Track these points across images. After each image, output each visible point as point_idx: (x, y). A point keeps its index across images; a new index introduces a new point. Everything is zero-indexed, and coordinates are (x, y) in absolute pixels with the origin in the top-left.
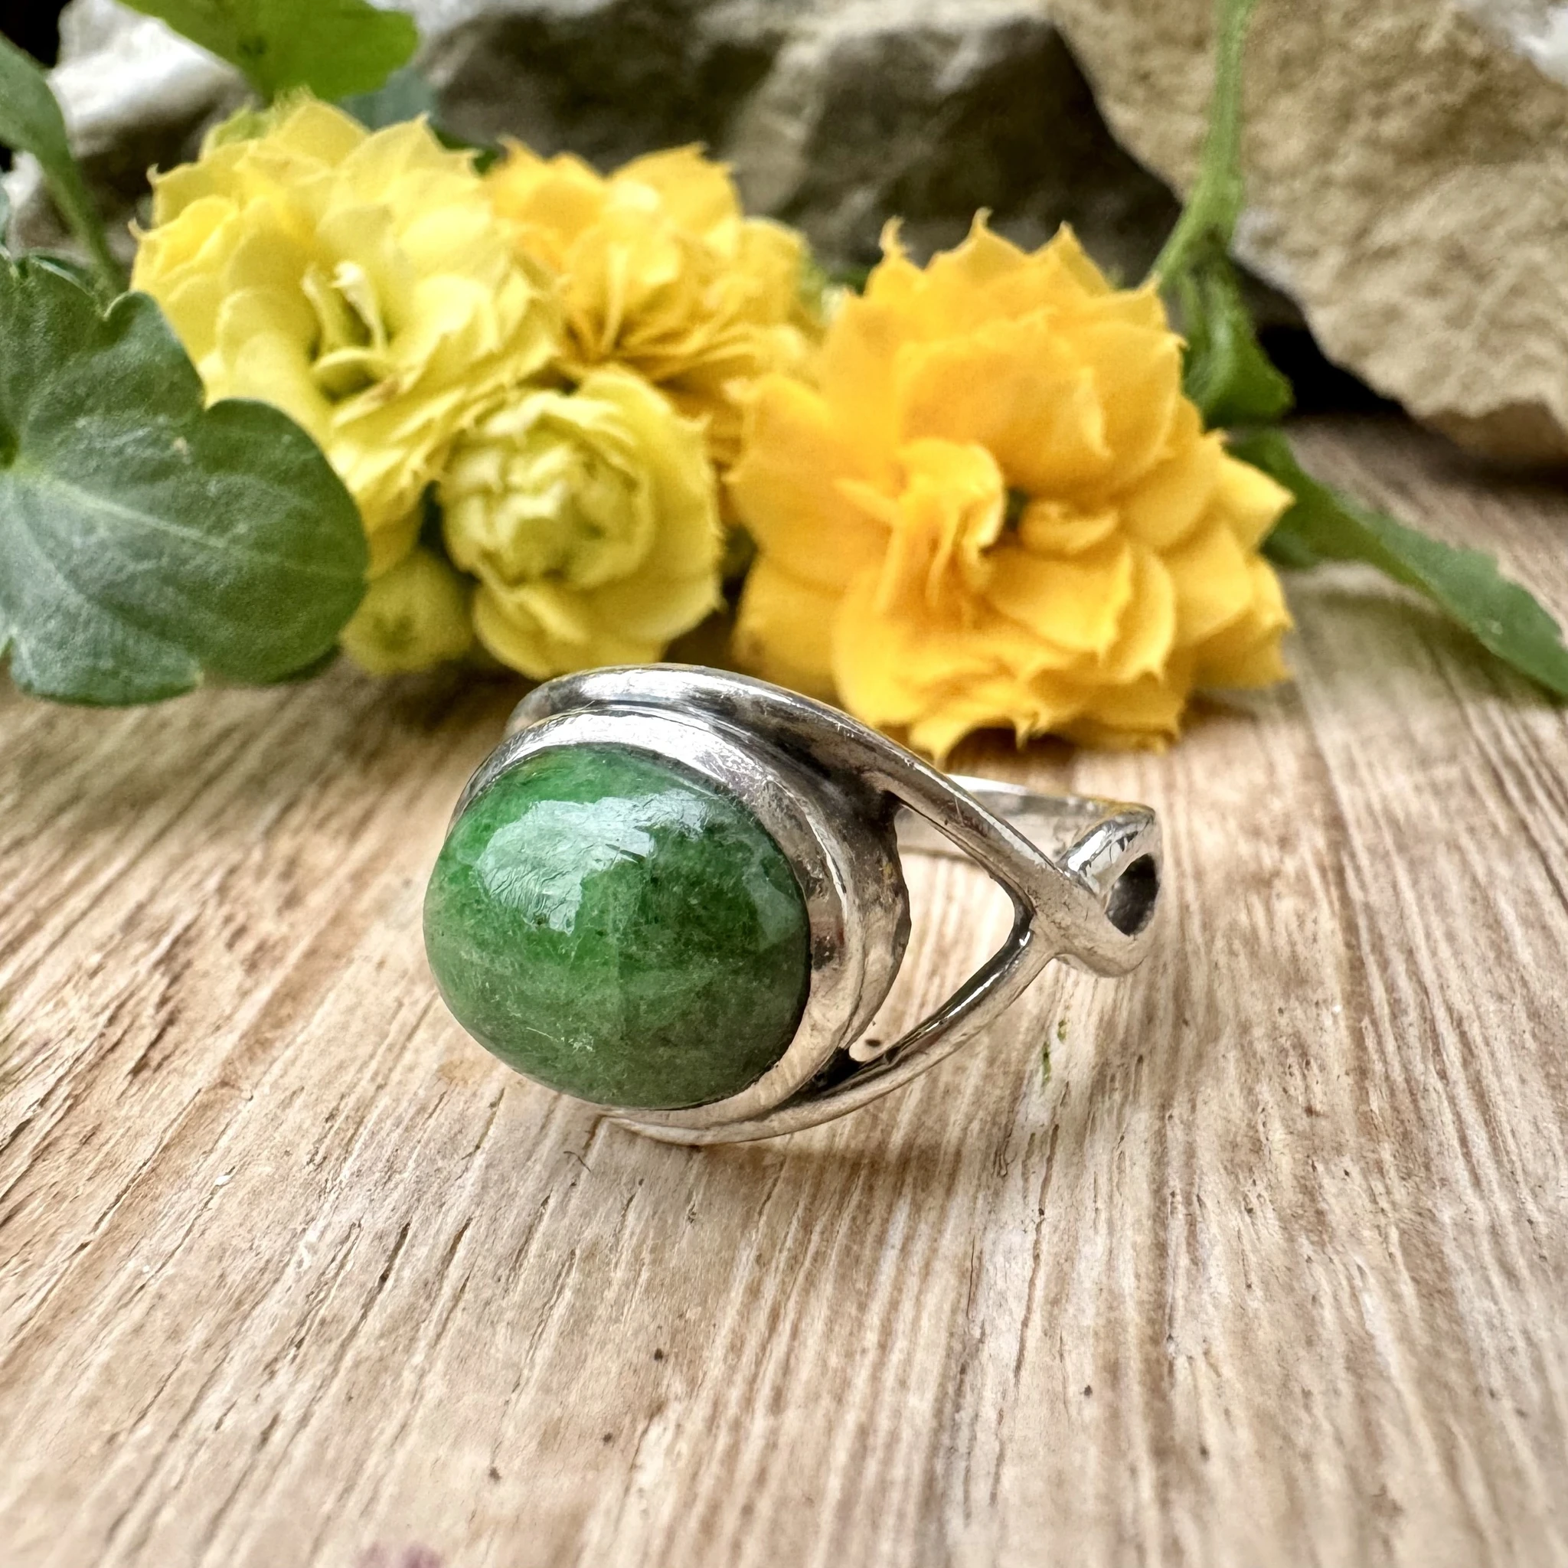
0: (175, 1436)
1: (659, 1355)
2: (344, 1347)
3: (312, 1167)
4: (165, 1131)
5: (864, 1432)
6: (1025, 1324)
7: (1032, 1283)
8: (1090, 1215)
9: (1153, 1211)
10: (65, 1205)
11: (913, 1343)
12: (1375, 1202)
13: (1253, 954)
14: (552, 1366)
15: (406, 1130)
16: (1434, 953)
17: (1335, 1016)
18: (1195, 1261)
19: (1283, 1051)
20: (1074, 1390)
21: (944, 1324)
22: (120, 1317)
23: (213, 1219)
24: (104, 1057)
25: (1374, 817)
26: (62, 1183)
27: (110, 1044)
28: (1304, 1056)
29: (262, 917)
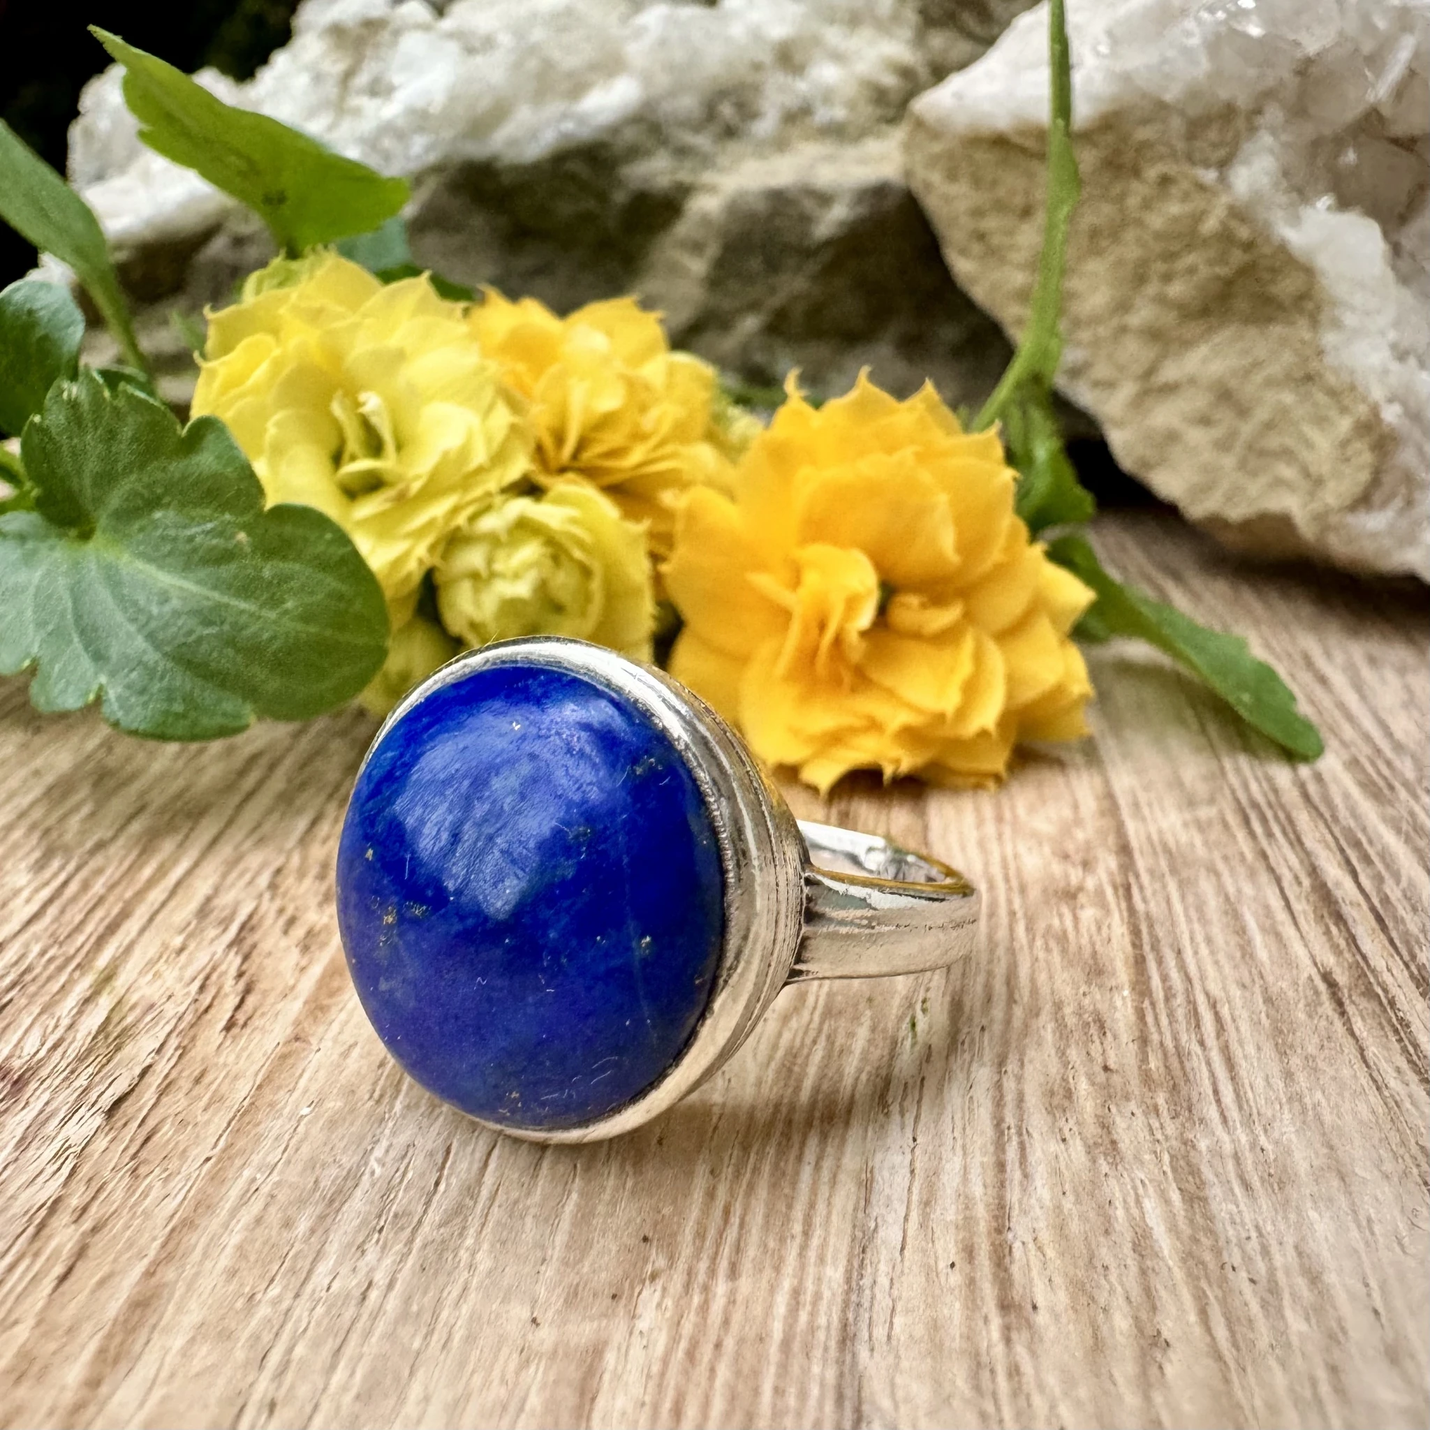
0: (297, 1296)
1: (645, 1239)
2: (415, 1231)
3: (372, 1102)
4: (256, 1074)
5: (796, 1293)
6: (906, 1219)
7: (909, 1189)
8: (949, 1142)
9: (995, 1139)
10: (190, 1127)
11: (827, 1231)
12: (1153, 1134)
13: (1064, 951)
14: (568, 1247)
16: (1196, 953)
17: (1124, 998)
18: (1026, 1175)
19: (1085, 1024)
20: (943, 1265)
21: (849, 1217)
22: (244, 1211)
23: (301, 1141)
24: (199, 1018)
25: (1153, 846)
26: (184, 1113)
27: (204, 1008)
28: (1102, 1028)
29: (307, 909)
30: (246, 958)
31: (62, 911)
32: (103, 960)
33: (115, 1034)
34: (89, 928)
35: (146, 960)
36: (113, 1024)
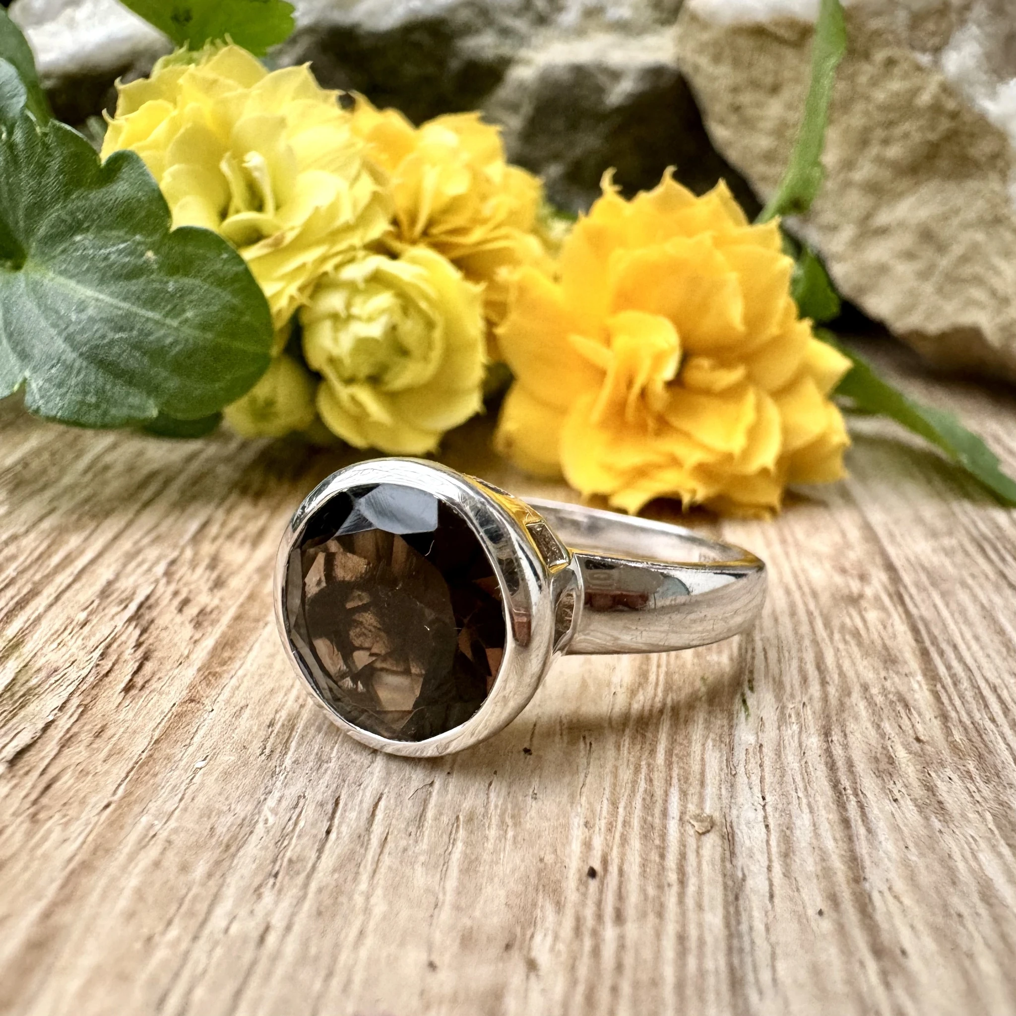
0: (195, 938)
2: (309, 877)
3: (263, 757)
4: (154, 730)
5: (682, 938)
6: (769, 868)
7: (768, 842)
8: (795, 801)
9: (835, 798)
10: (90, 777)
11: (700, 880)
12: (972, 796)
13: (860, 644)
14: (458, 892)
16: (969, 648)
17: (918, 682)
18: (869, 831)
19: (892, 702)
20: (811, 912)
21: (718, 869)
22: (142, 854)
23: (198, 790)
24: (101, 680)
25: (912, 565)
26: (85, 763)
27: (104, 672)
28: (907, 706)
29: (199, 593)
30: (144, 631)
32: (11, 630)
33: (21, 693)
35: (52, 631)
36: (19, 684)
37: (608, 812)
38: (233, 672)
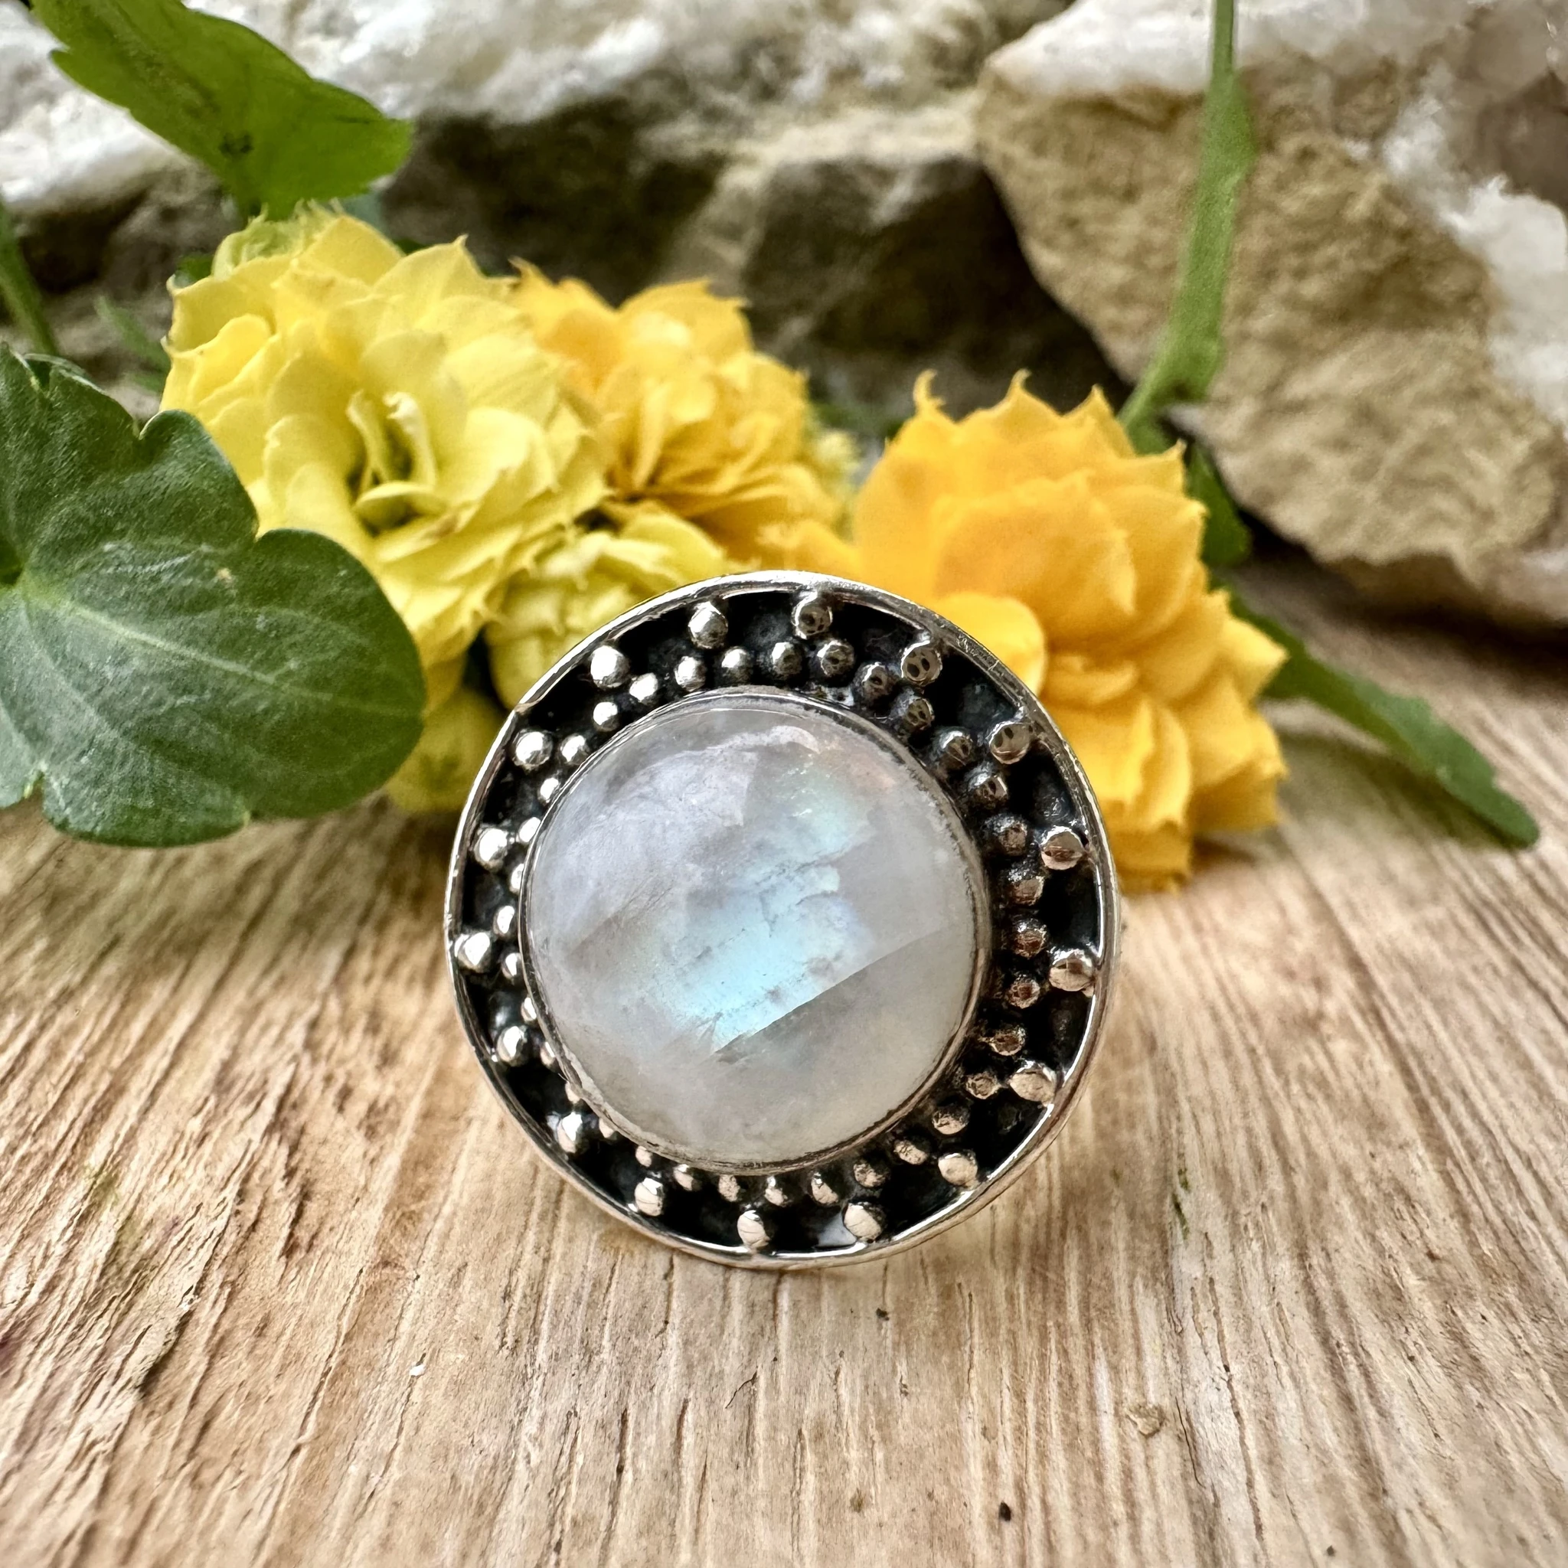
2: (605, 1548)
3: (505, 1351)
4: (339, 1318)
6: (1250, 1484)
7: (1242, 1442)
8: (1271, 1370)
9: (1327, 1361)
10: (262, 1406)
11: (1158, 1511)
12: (1518, 1346)
13: (1328, 1097)
15: (589, 1306)
16: (1484, 1096)
17: (1420, 1158)
18: (1382, 1413)
19: (1387, 1195)
21: (1180, 1492)
22: (360, 1529)
23: (421, 1414)
24: (247, 1238)
25: (1387, 957)
26: (251, 1381)
27: (249, 1224)
28: (1408, 1200)
29: (363, 1075)
30: (294, 1148)
31: (30, 1090)
32: (96, 1157)
33: (132, 1266)
34: (71, 1112)
35: (157, 1155)
36: (125, 1252)
37: (1013, 1410)
38: (436, 1210)
